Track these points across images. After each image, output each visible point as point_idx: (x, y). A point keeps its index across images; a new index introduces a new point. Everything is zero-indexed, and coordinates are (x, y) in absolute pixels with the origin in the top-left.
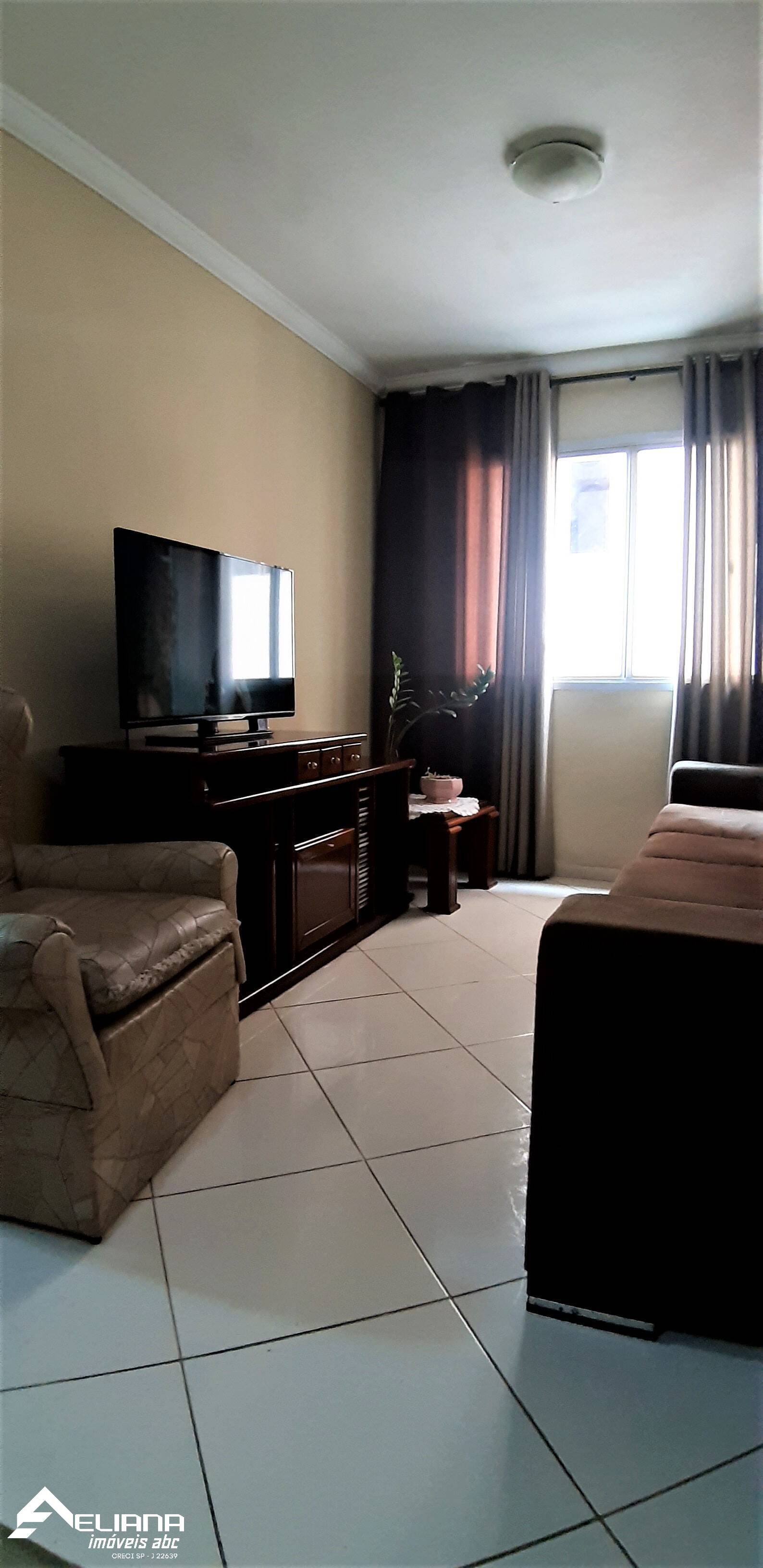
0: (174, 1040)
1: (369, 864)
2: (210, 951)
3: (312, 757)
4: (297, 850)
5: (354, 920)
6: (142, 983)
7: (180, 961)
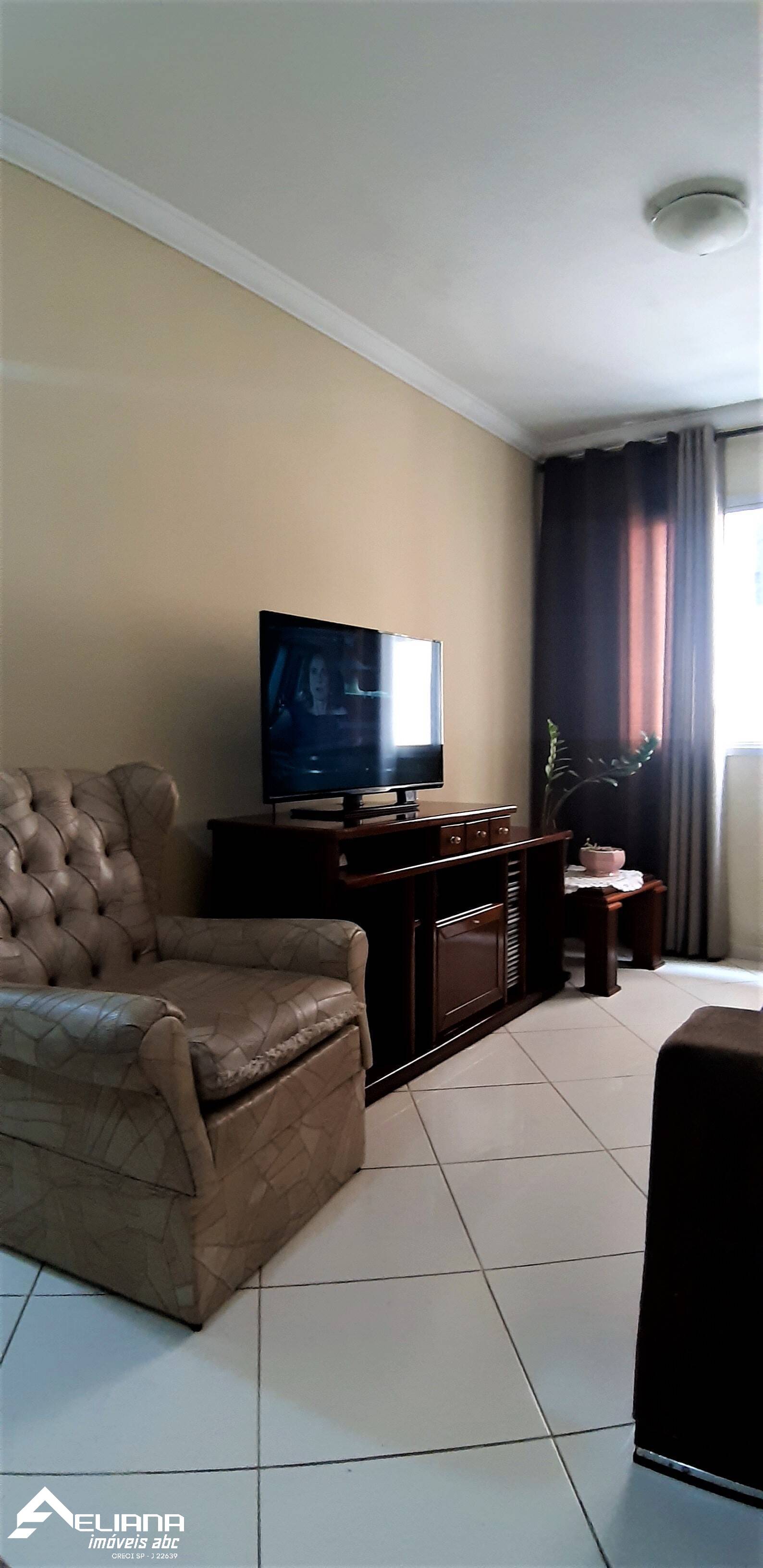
0: (289, 1127)
1: (520, 940)
2: (332, 1036)
3: (454, 832)
4: (438, 926)
5: (502, 1000)
6: (253, 1069)
7: (296, 1047)
